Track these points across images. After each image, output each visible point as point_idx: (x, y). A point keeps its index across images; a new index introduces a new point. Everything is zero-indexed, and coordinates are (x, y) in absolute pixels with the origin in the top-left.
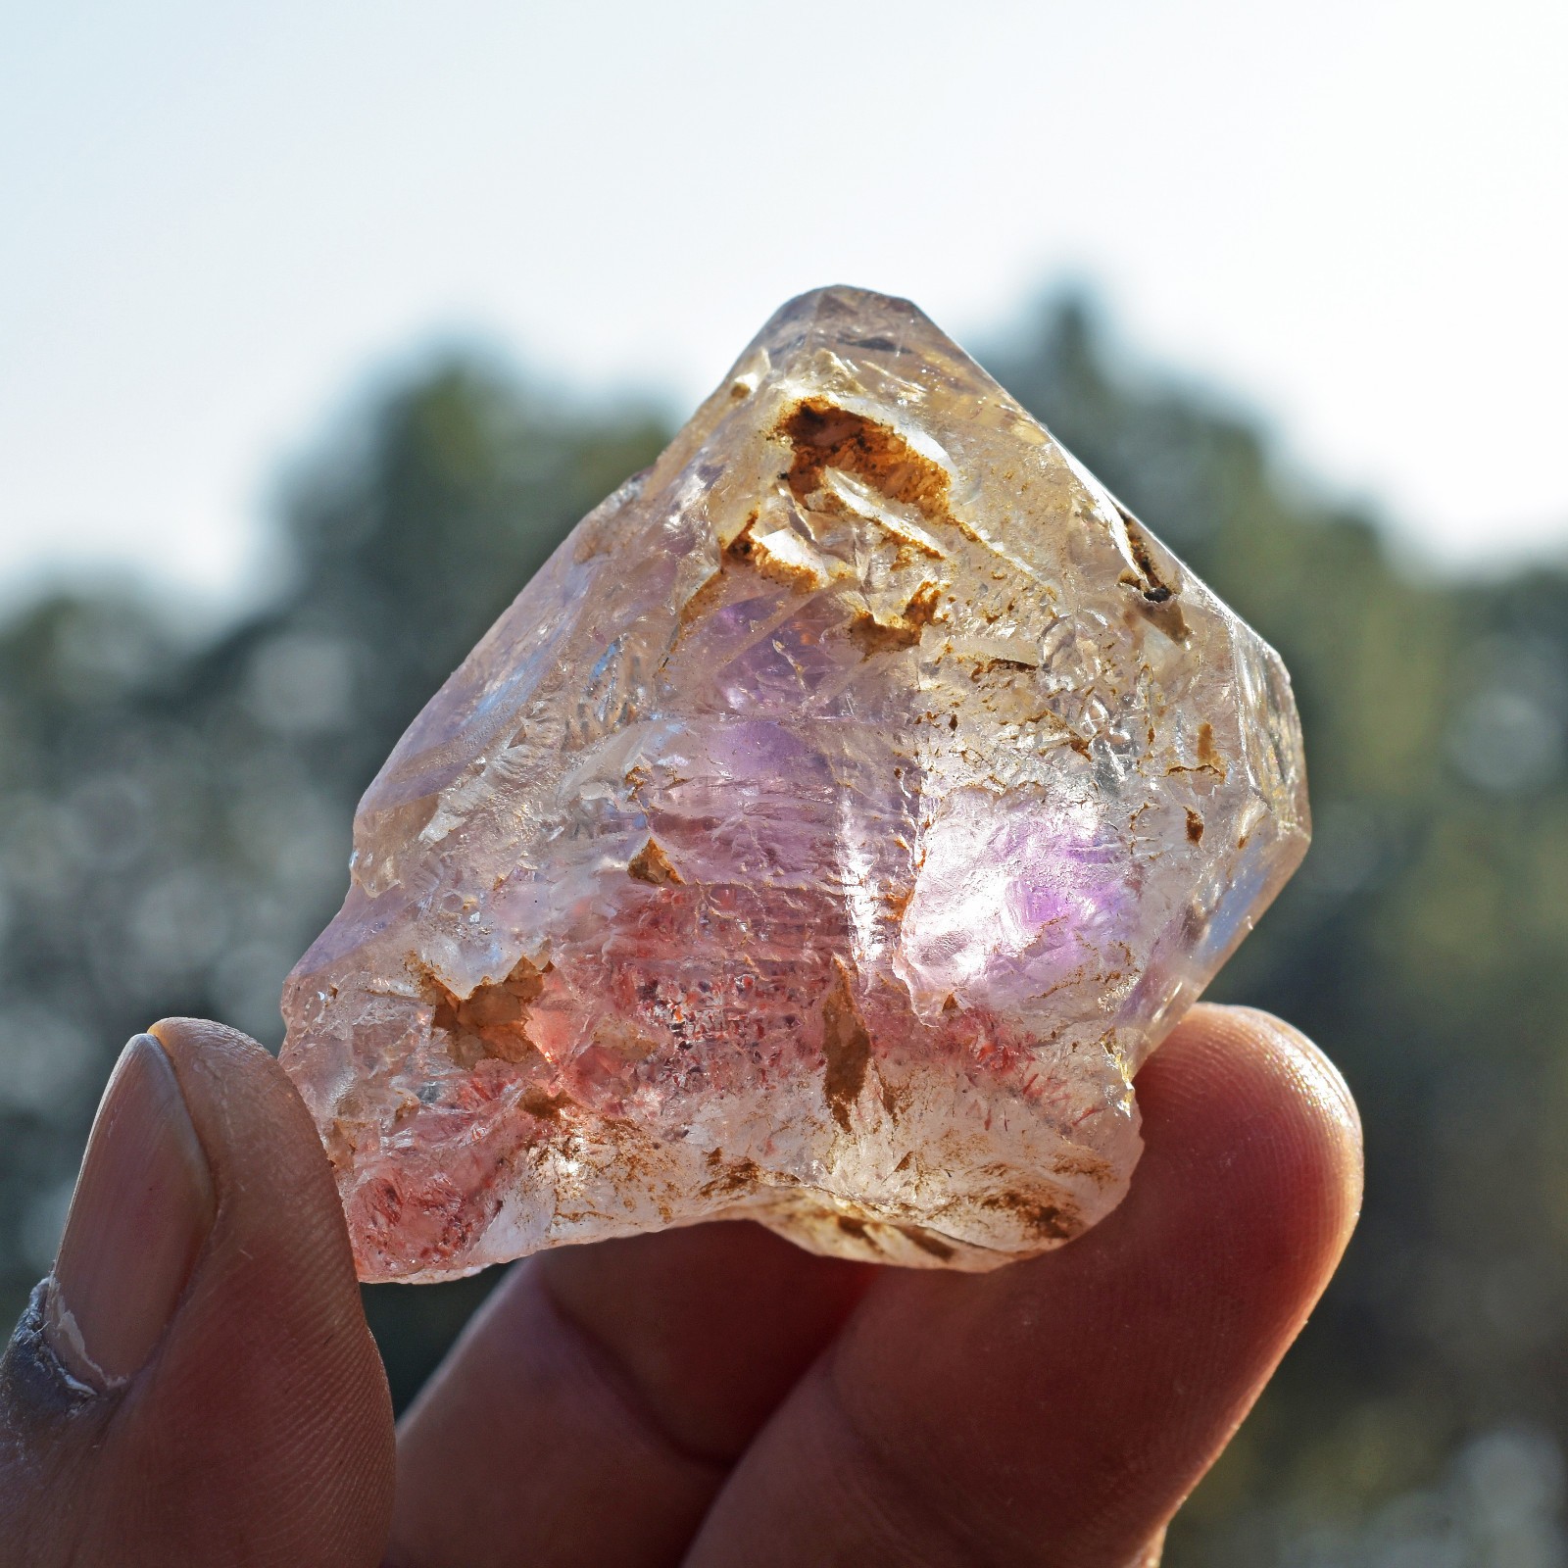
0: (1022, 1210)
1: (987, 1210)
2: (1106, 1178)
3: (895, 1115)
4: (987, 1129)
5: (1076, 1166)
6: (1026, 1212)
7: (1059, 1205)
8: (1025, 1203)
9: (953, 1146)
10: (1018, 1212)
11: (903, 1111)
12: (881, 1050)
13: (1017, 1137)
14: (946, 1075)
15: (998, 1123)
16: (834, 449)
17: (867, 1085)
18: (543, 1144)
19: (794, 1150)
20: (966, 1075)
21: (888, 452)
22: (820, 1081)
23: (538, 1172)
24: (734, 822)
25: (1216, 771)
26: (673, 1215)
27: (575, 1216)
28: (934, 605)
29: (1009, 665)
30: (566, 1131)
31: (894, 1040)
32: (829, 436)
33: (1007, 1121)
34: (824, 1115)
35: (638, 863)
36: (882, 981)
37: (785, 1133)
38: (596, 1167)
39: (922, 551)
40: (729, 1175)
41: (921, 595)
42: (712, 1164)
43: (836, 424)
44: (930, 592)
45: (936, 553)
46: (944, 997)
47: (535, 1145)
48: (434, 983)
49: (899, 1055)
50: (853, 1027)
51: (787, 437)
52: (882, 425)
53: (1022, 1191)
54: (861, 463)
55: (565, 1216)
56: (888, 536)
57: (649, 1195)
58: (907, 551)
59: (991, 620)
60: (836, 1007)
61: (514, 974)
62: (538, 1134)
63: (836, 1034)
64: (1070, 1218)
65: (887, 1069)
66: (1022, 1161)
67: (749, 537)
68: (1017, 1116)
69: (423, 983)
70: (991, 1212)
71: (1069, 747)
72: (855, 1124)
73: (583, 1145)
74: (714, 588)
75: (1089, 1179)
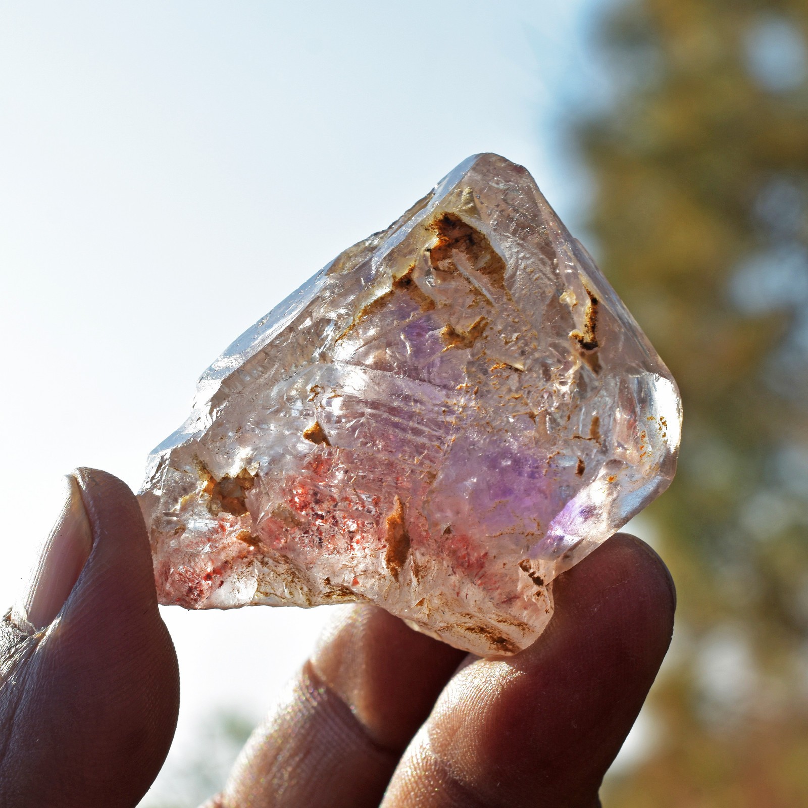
0: (488, 635)
1: (468, 632)
2: (527, 630)
3: (419, 579)
4: (458, 596)
5: (508, 621)
6: (491, 637)
7: (504, 637)
8: (489, 633)
9: (444, 600)
10: (486, 636)
11: (423, 578)
12: (415, 547)
13: (472, 603)
14: (443, 565)
15: (463, 594)
16: (457, 241)
17: (408, 561)
18: (251, 557)
19: (368, 586)
20: (452, 567)
21: (481, 247)
22: (383, 556)
23: (248, 570)
24: (359, 421)
25: (597, 442)
26: (313, 603)
27: (266, 594)
28: (484, 329)
29: (511, 368)
30: (262, 554)
31: (421, 543)
32: (456, 233)
33: (467, 594)
34: (385, 571)
35: (309, 432)
36: (419, 513)
37: (363, 577)
38: (277, 573)
39: (485, 301)
40: (339, 590)
41: (479, 323)
42: (327, 584)
43: (459, 228)
44: (484, 322)
45: (491, 303)
46: (445, 527)
47: (246, 557)
48: (206, 471)
49: (423, 550)
50: (401, 532)
51: (436, 230)
52: (480, 233)
53: (485, 627)
54: (469, 250)
55: (261, 593)
56: (473, 289)
57: (300, 592)
58: (479, 299)
59: (507, 343)
60: (396, 521)
61: (240, 475)
62: (249, 552)
63: (394, 534)
64: (513, 644)
65: (417, 556)
66: (477, 614)
67: (410, 277)
68: (472, 593)
69: (201, 470)
70: (471, 634)
71: (527, 416)
72: (400, 579)
73: (270, 561)
74: (385, 300)
75: (518, 628)
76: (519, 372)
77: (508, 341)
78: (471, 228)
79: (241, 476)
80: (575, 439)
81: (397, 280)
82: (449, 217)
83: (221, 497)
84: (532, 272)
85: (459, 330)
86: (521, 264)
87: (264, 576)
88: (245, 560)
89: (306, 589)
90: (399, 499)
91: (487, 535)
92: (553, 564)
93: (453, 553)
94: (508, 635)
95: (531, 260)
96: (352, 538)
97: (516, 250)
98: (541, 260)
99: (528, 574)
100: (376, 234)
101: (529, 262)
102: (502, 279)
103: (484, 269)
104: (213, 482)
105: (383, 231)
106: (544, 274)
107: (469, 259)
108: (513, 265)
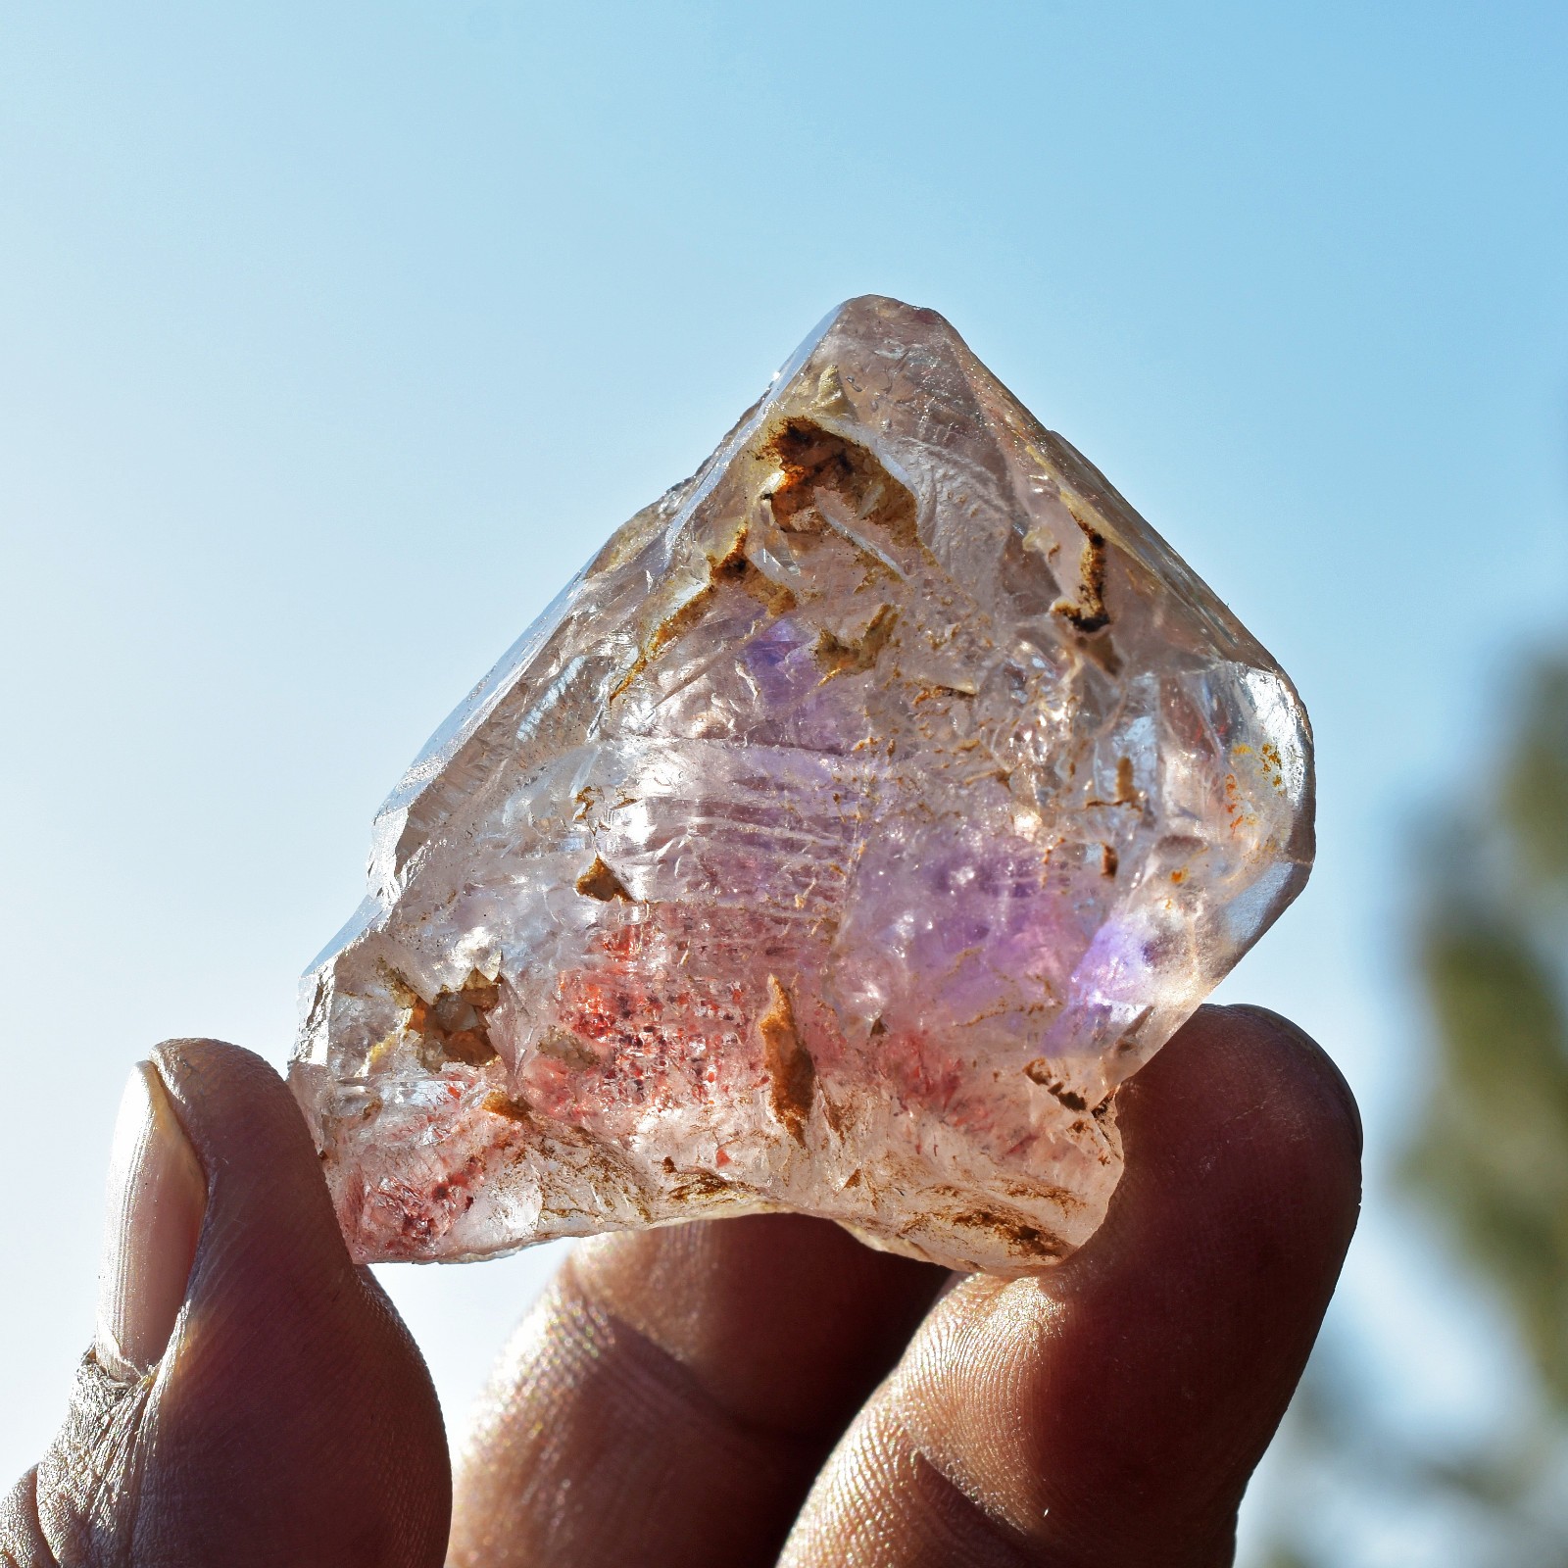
0: (1002, 1227)
1: (960, 1227)
2: (1070, 1203)
3: (842, 1133)
4: (918, 1153)
5: (1030, 1191)
6: (1007, 1230)
7: (1031, 1225)
8: (1001, 1222)
9: (897, 1167)
10: (997, 1229)
11: (848, 1129)
12: (824, 1070)
13: (948, 1162)
14: (881, 1097)
15: (927, 1147)
16: (818, 469)
17: (815, 1102)
18: (519, 1143)
19: (749, 1161)
20: (898, 1098)
21: (865, 473)
22: (766, 1097)
23: (517, 1170)
24: (679, 843)
25: (1133, 806)
26: (653, 1216)
27: (563, 1213)
28: (892, 629)
29: (951, 692)
30: (539, 1133)
31: (833, 1061)
32: (815, 454)
33: (936, 1146)
34: (778, 1129)
35: (587, 880)
36: (819, 1002)
37: (735, 1145)
38: (574, 1168)
39: (888, 573)
40: (698, 1181)
41: (881, 618)
42: (670, 1172)
43: (819, 444)
44: (889, 616)
45: (898, 575)
46: (872, 1021)
47: (511, 1145)
48: (405, 988)
49: (838, 1074)
50: (793, 1046)
51: (777, 457)
52: (858, 446)
53: (989, 1210)
54: (843, 485)
55: (553, 1212)
56: (862, 556)
57: (625, 1196)
58: (875, 572)
59: (936, 646)
60: (778, 1026)
61: (469, 985)
62: (514, 1133)
63: (778, 1051)
64: (1052, 1238)
65: (829, 1089)
66: (964, 1184)
67: (743, 555)
68: (944, 1142)
69: (395, 988)
70: (966, 1228)
71: (994, 778)
72: (808, 1139)
73: (558, 1147)
74: (700, 606)
75: (1052, 1203)
76: (967, 698)
77: (937, 642)
78: (841, 440)
79: (471, 986)
80: (1090, 807)
81: (718, 565)
82: (797, 426)
83: (441, 1033)
84: (963, 502)
85: (844, 635)
86: (941, 492)
87: (551, 1177)
88: (509, 1151)
89: (634, 1190)
90: (777, 983)
91: (954, 1024)
92: (1097, 1065)
93: (896, 1070)
94: (1035, 1218)
95: (960, 480)
96: (699, 1072)
97: (928, 467)
98: (979, 477)
99: (1048, 1088)
100: (676, 488)
101: (955, 484)
102: (913, 526)
103: (877, 513)
104: (422, 1009)
105: (688, 481)
106: (987, 502)
107: (846, 501)
108: (927, 496)
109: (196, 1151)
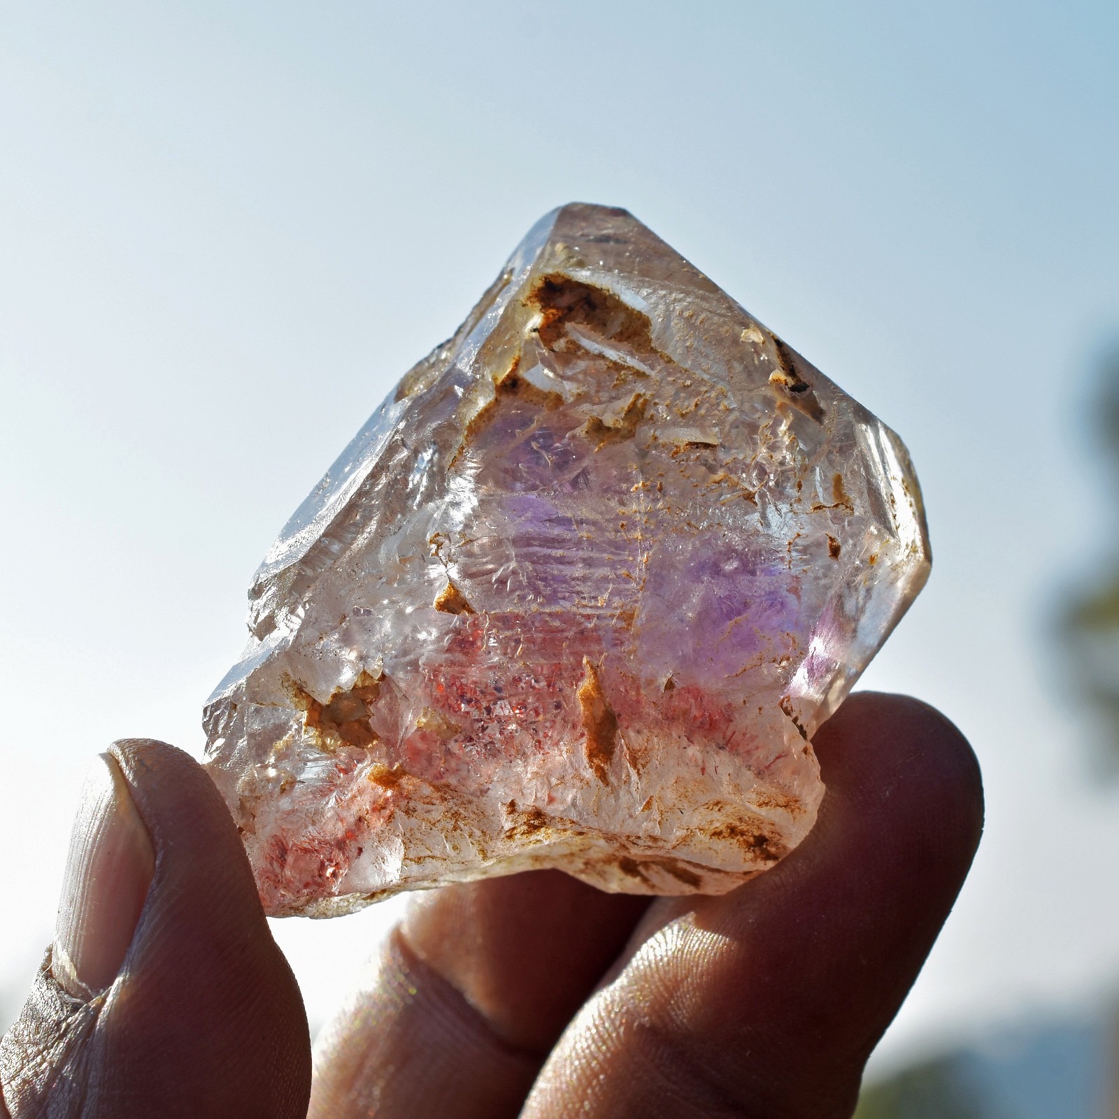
0: (741, 839)
1: (715, 840)
2: (797, 811)
3: (639, 770)
4: (703, 775)
5: (772, 802)
6: (744, 840)
7: (766, 833)
8: (742, 834)
9: (682, 790)
10: (738, 840)
11: (644, 766)
12: (625, 724)
13: (725, 778)
14: (671, 738)
15: (710, 770)
16: (569, 309)
17: (617, 750)
18: (391, 807)
19: (569, 800)
20: (686, 736)
21: (608, 308)
22: (583, 751)
23: (389, 827)
24: (508, 568)
25: (847, 507)
26: (489, 854)
27: (419, 860)
28: (645, 409)
29: (698, 445)
30: (406, 797)
31: (633, 715)
32: (566, 300)
33: (716, 768)
34: (589, 774)
35: (443, 600)
36: (621, 673)
37: (561, 787)
38: (430, 822)
39: (635, 373)
40: (526, 822)
41: (634, 403)
42: (511, 813)
43: (570, 291)
44: (641, 401)
45: (644, 373)
46: (665, 680)
47: (384, 808)
48: (303, 695)
49: (637, 726)
50: (603, 708)
51: (537, 304)
52: (601, 289)
53: (738, 823)
54: (590, 318)
55: (411, 860)
56: (611, 365)
57: (469, 840)
58: (624, 374)
59: (683, 416)
60: (591, 694)
61: (358, 683)
62: (386, 800)
63: (592, 713)
64: (777, 843)
65: (629, 739)
66: (731, 798)
67: (515, 375)
68: (723, 763)
69: (296, 696)
70: (718, 841)
71: (742, 498)
72: (612, 779)
73: (420, 807)
75: (785, 811)
76: (711, 448)
77: (684, 412)
78: (588, 286)
79: (360, 684)
80: (816, 511)
81: (499, 384)
82: (552, 280)
83: (336, 724)
84: (692, 316)
85: (609, 421)
86: (673, 311)
87: (412, 832)
88: (384, 813)
89: (478, 833)
90: (588, 662)
91: (726, 676)
93: (684, 715)
94: (773, 824)
95: (687, 301)
97: (661, 295)
98: (702, 297)
99: (791, 719)
100: (441, 347)
101: (684, 304)
102: (650, 340)
103: (621, 333)
104: (317, 710)
105: (449, 341)
106: (712, 312)
107: (593, 329)
108: (662, 315)
109: (149, 832)
